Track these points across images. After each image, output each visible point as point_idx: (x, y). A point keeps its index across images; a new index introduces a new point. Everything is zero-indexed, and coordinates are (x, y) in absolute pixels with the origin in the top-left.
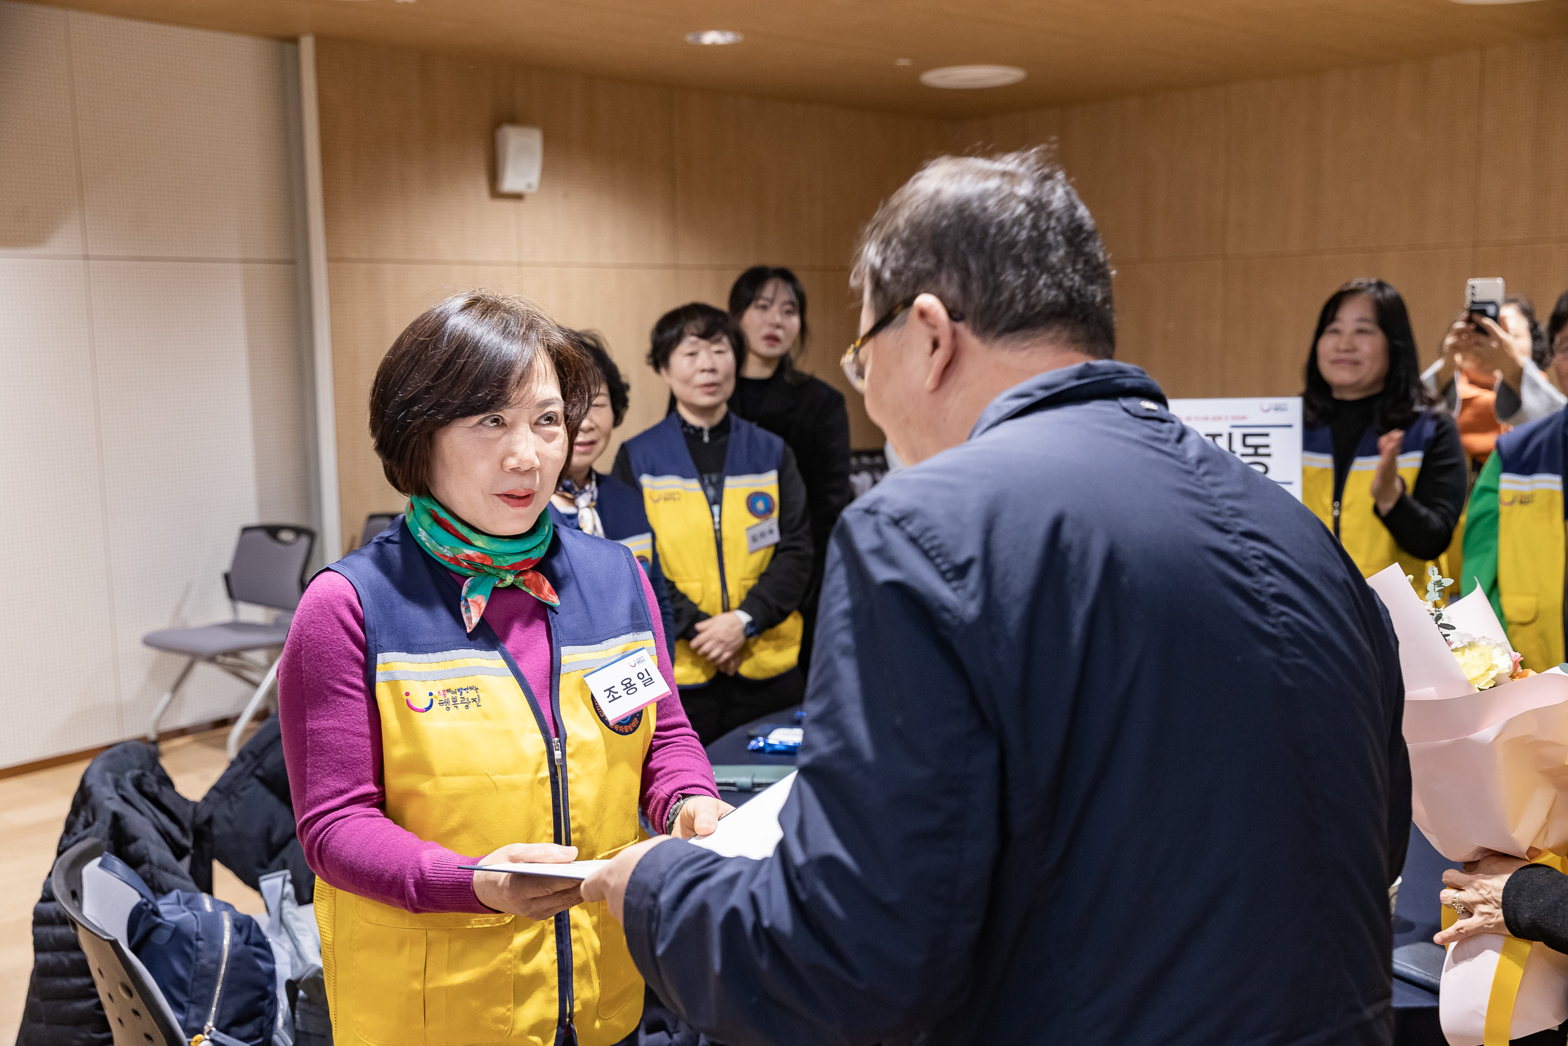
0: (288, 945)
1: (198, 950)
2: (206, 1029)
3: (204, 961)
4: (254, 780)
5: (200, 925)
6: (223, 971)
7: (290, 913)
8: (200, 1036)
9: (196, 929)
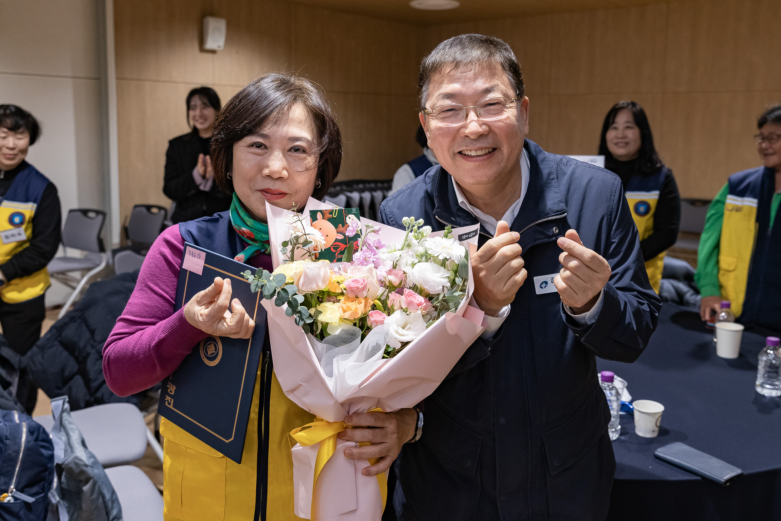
0: (64, 438)
1: (6, 445)
2: (10, 491)
3: (9, 452)
4: (56, 343)
5: (8, 431)
6: (21, 457)
7: (67, 420)
8: (5, 494)
9: (5, 433)
